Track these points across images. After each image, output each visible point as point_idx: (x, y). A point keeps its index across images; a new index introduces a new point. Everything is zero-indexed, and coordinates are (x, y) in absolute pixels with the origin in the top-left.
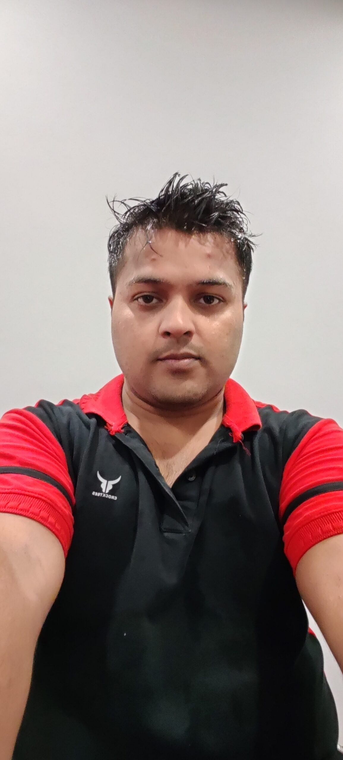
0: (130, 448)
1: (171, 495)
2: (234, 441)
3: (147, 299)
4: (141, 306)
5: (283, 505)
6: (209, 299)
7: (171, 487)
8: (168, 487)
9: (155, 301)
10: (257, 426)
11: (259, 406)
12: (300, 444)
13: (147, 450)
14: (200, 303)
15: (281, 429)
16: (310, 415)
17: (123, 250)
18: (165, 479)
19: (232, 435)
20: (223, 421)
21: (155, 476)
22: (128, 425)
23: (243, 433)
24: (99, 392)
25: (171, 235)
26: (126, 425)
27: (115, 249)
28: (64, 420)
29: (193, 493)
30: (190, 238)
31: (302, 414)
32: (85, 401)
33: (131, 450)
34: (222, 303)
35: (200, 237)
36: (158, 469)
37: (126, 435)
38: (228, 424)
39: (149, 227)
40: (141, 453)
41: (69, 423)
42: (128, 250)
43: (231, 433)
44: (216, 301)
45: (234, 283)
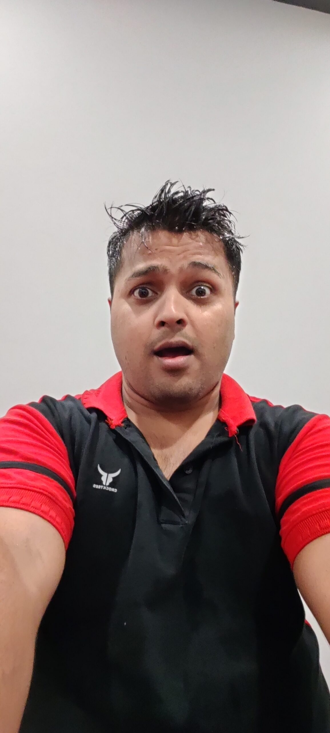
0: (130, 441)
1: (169, 487)
2: (230, 436)
4: (138, 300)
5: (280, 499)
6: (201, 292)
7: (168, 479)
8: (166, 479)
9: (150, 294)
10: (252, 421)
11: (254, 401)
12: (296, 439)
13: (145, 444)
14: (192, 295)
15: (276, 424)
16: (305, 410)
18: (163, 472)
19: (227, 429)
20: (219, 415)
21: (153, 469)
22: (128, 420)
23: (239, 427)
24: (100, 388)
26: (126, 420)
28: (66, 416)
29: (190, 485)
30: (182, 236)
31: (296, 409)
32: (86, 396)
33: (130, 443)
35: (190, 234)
36: (156, 462)
37: (125, 429)
38: (223, 418)
39: (143, 230)
40: (140, 446)
41: (70, 418)
43: (226, 428)
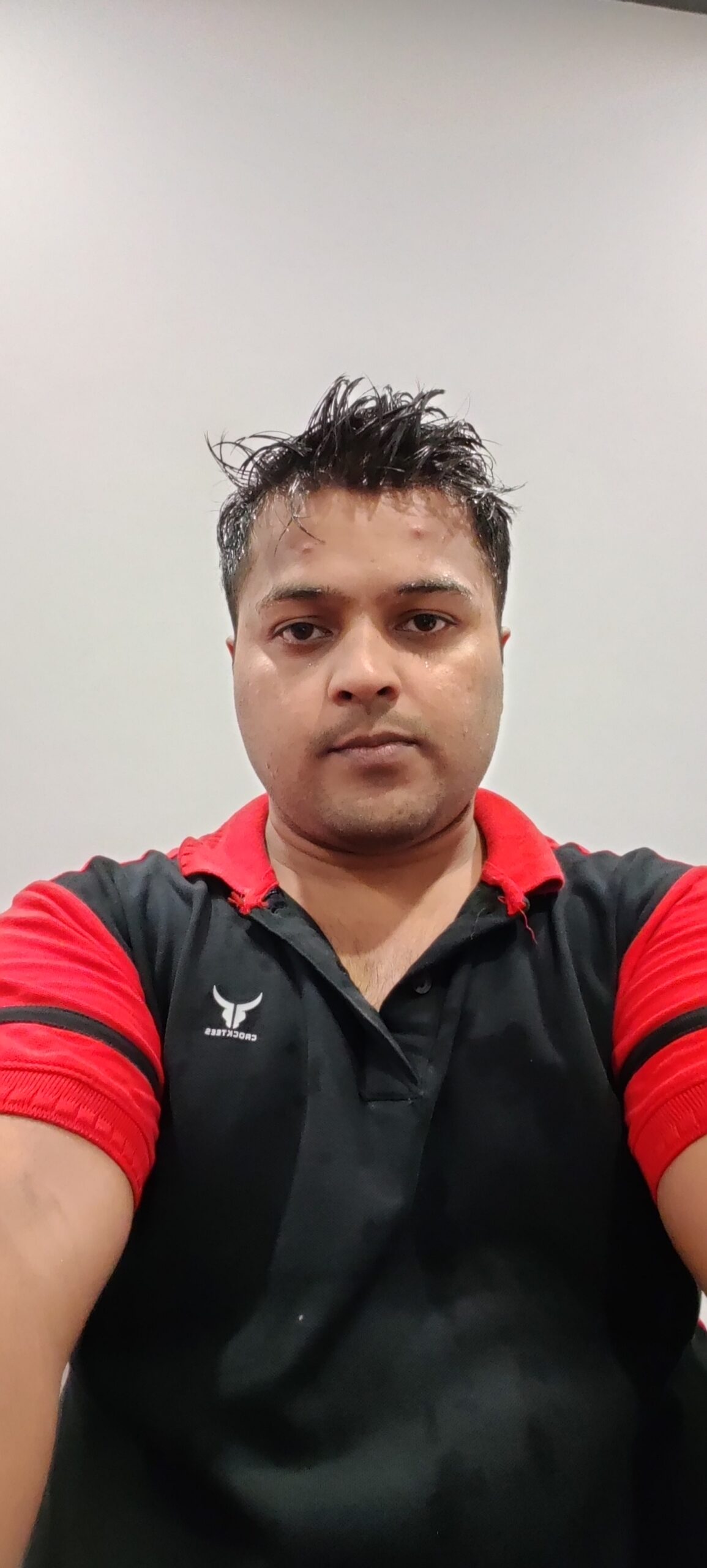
3: (301, 630)
4: (290, 645)
5: (622, 1045)
6: (425, 621)
7: (377, 1009)
8: (372, 1011)
9: (316, 633)
12: (653, 916)
14: (409, 631)
15: (611, 887)
16: (660, 858)
17: (246, 539)
20: (484, 871)
24: (220, 831)
25: (337, 500)
27: (230, 540)
30: (377, 502)
31: (644, 858)
32: (189, 850)
34: (452, 628)
35: (395, 497)
38: (494, 878)
39: (293, 488)
42: (257, 538)
44: (440, 624)
45: (475, 586)
